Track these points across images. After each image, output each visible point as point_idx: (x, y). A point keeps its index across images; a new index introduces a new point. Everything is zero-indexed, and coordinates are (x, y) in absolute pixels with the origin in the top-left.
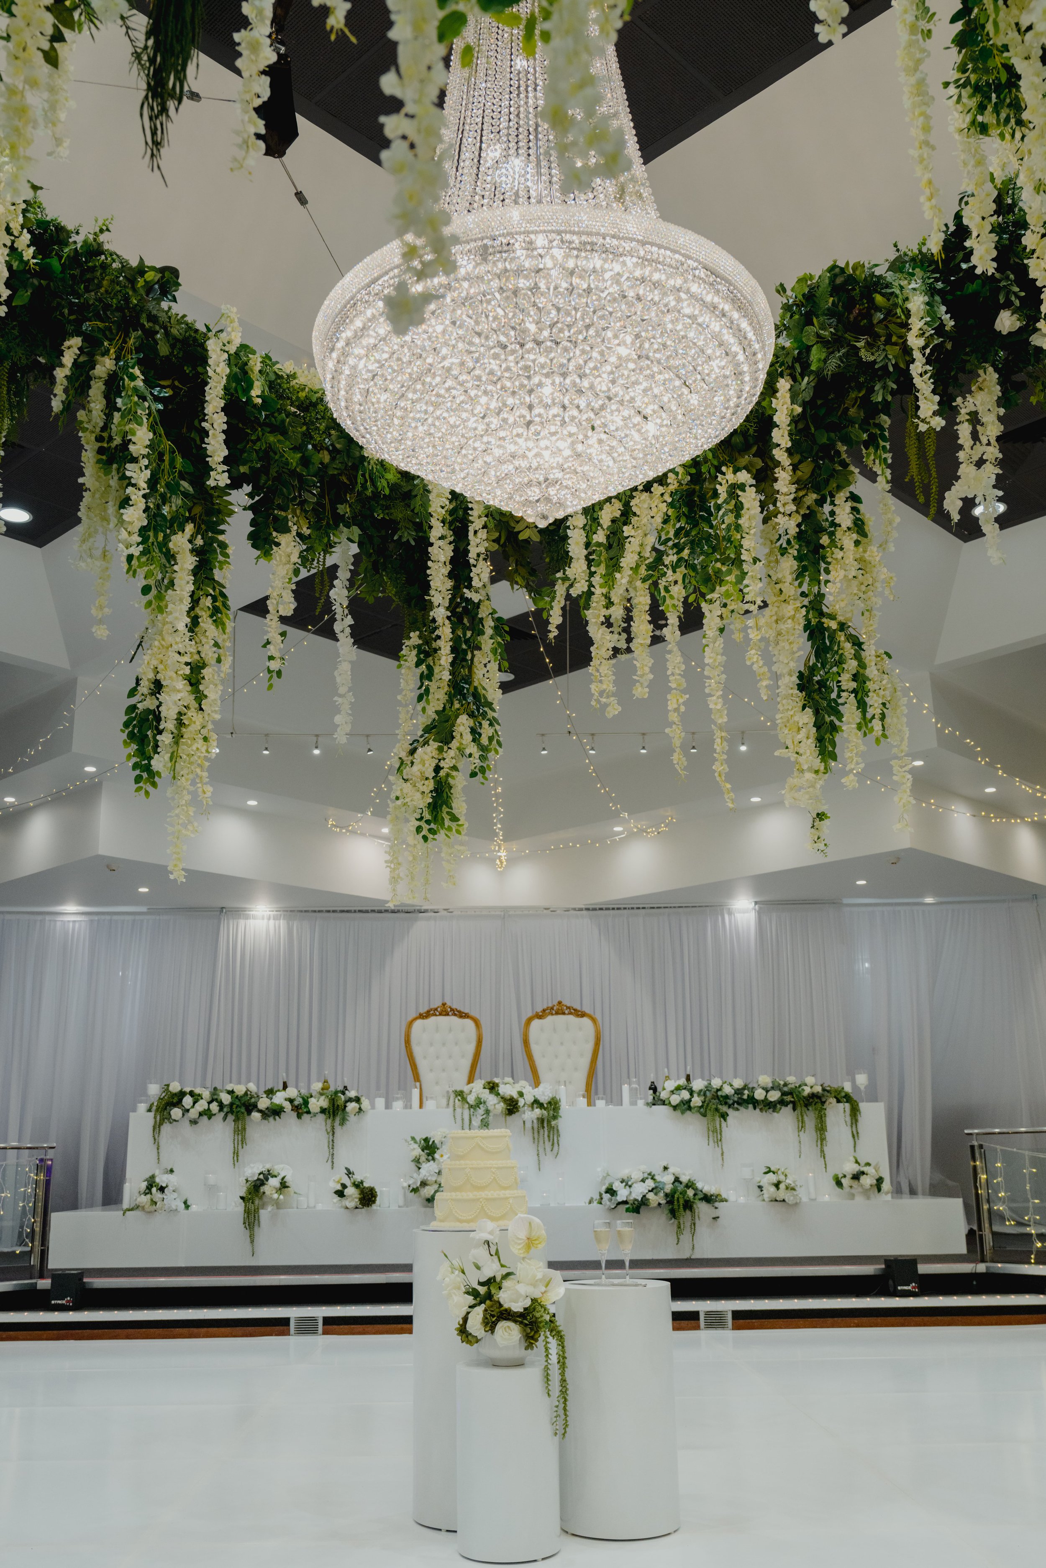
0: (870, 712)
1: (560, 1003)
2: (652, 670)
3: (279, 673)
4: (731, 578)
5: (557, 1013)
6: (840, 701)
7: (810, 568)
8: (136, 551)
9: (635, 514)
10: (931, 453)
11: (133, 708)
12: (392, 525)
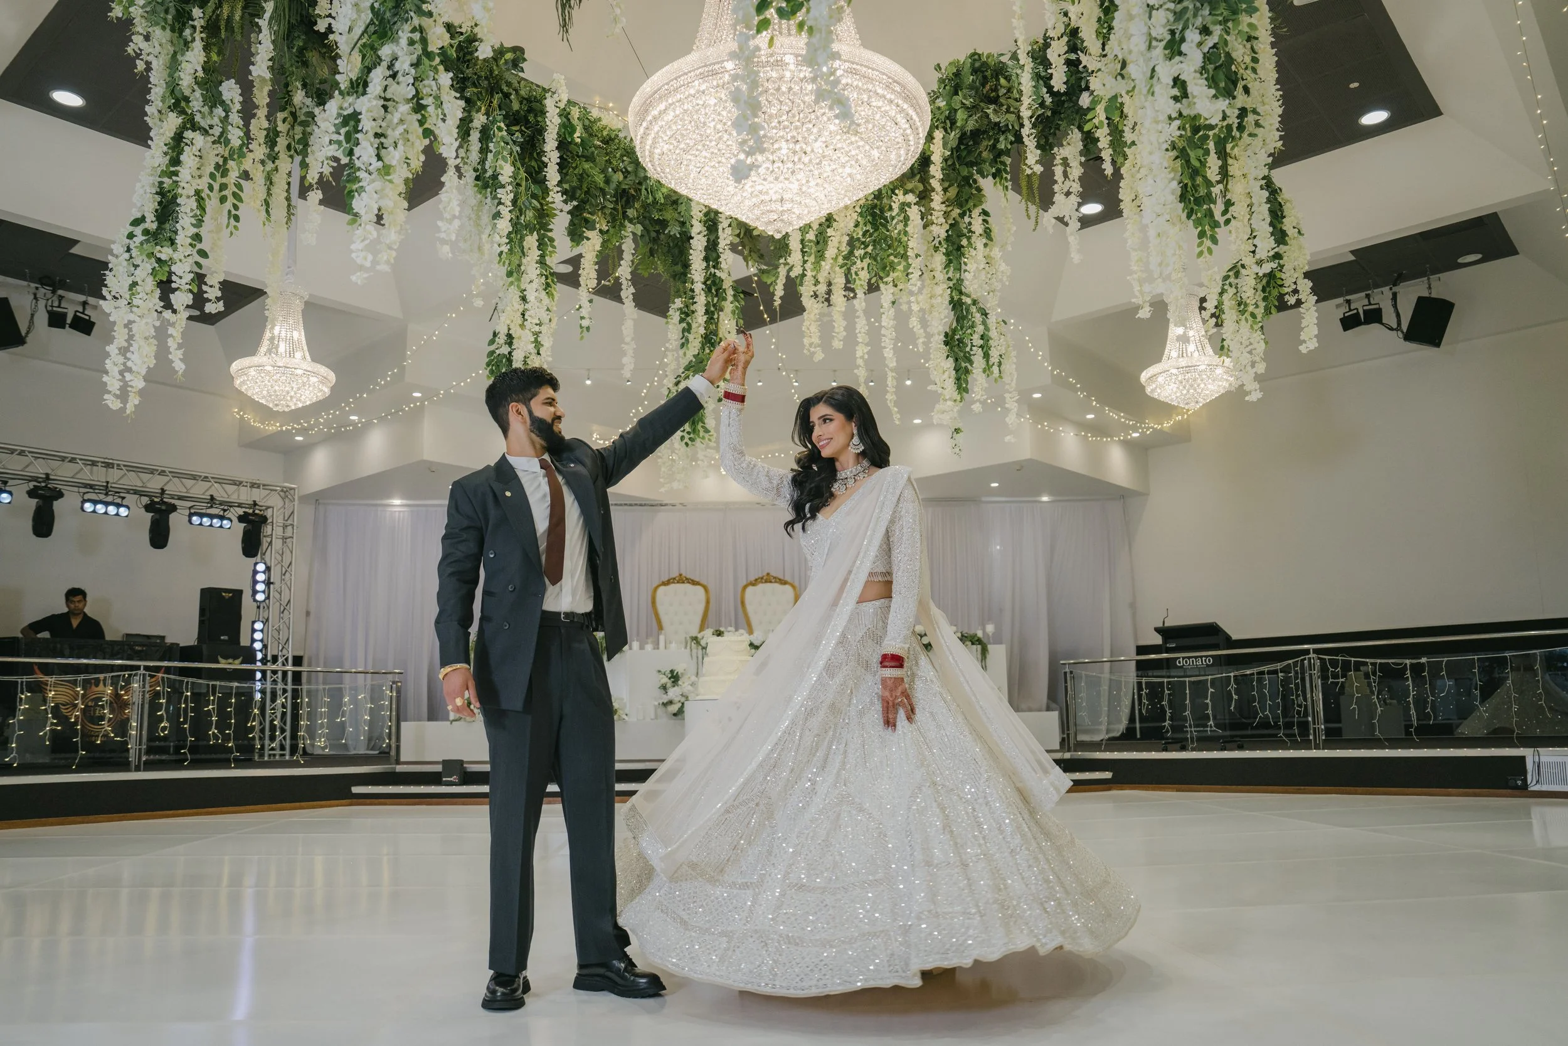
0: (992, 360)
1: (768, 574)
2: (846, 329)
3: (588, 329)
4: (900, 268)
5: (766, 582)
6: (972, 353)
7: (955, 262)
8: (505, 249)
9: (835, 220)
10: (1036, 186)
11: (492, 352)
12: (663, 223)
